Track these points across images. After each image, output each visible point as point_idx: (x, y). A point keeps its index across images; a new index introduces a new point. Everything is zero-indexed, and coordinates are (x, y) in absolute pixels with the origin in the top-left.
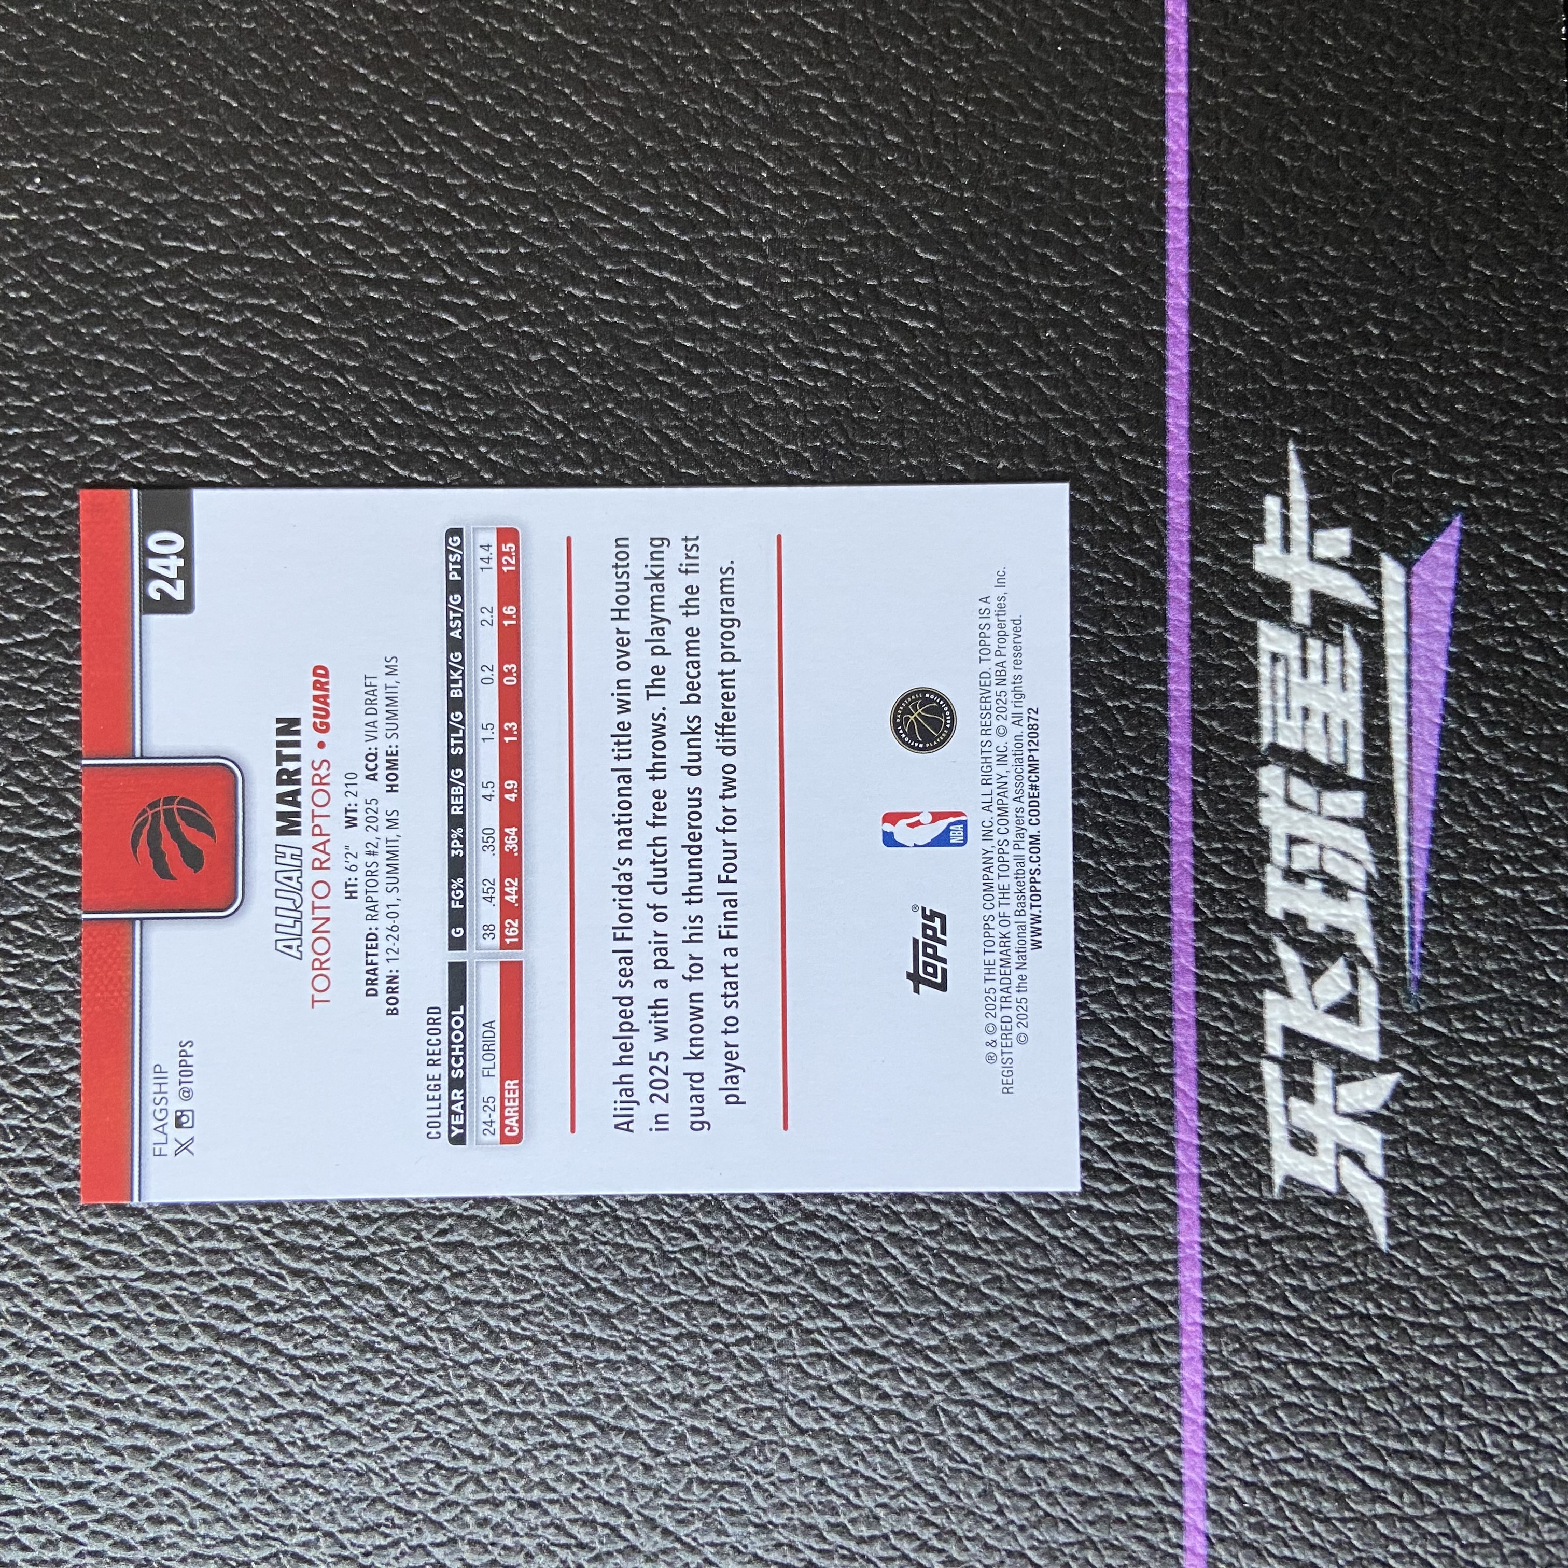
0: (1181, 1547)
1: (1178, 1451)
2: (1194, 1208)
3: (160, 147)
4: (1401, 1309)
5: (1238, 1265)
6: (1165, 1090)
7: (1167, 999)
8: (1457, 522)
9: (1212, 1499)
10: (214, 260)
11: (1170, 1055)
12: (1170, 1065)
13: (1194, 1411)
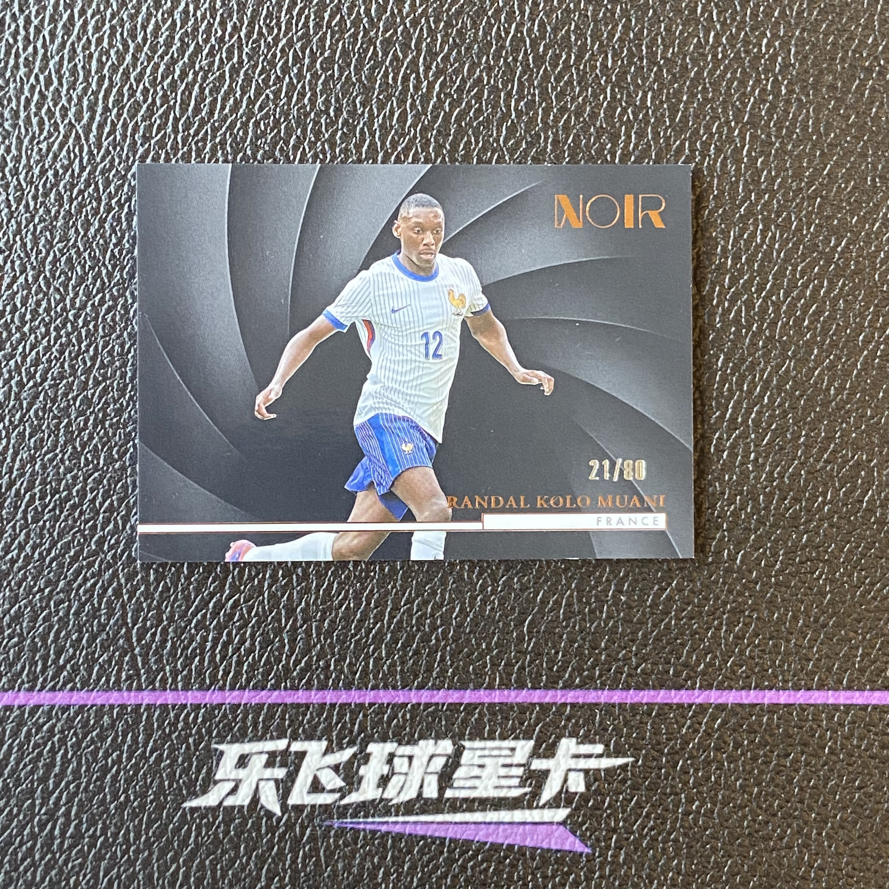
0: (19, 690)
1: (72, 689)
2: (207, 700)
3: (802, 130)
4: (149, 815)
5: (174, 725)
6: (272, 685)
7: (323, 687)
8: (587, 850)
9: (46, 708)
10: (738, 161)
11: (291, 689)
12: (285, 688)
13: (94, 699)
